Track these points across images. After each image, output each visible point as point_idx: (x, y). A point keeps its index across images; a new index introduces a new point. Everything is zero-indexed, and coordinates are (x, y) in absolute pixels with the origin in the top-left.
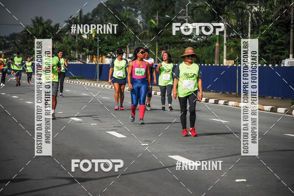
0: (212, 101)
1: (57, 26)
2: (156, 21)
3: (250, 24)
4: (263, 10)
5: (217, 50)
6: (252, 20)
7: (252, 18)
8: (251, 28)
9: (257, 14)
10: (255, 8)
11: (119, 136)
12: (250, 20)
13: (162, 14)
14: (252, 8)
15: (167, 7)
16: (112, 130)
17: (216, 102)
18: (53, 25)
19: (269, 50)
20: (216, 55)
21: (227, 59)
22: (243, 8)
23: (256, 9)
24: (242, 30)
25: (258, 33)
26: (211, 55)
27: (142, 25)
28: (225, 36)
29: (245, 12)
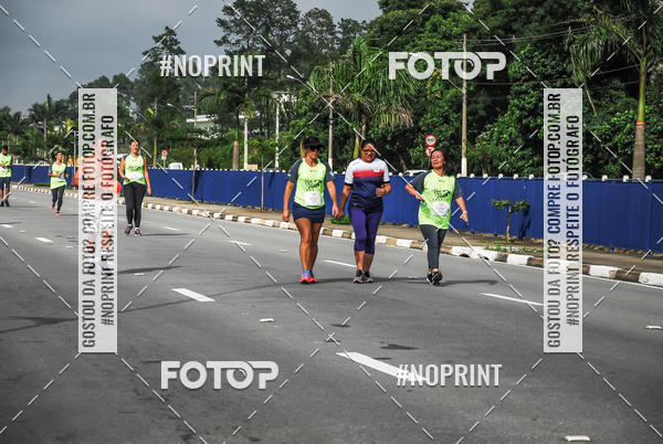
0: (229, 217)
1: (18, 115)
2: (154, 110)
3: (277, 118)
4: (294, 100)
5: (235, 151)
6: (281, 113)
7: (280, 109)
8: (280, 122)
9: (287, 105)
12: (278, 113)
13: (162, 102)
14: (280, 96)
15: (168, 92)
17: (235, 219)
18: (12, 113)
20: (235, 157)
21: (249, 163)
22: (268, 97)
23: (285, 98)
24: (268, 125)
25: (288, 130)
26: (228, 158)
27: (135, 117)
28: (246, 132)
29: (270, 101)
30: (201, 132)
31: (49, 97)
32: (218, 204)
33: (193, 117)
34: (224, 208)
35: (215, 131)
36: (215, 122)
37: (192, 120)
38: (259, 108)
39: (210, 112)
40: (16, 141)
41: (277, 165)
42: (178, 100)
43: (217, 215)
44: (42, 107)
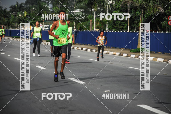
0: (89, 50)
1: (6, 9)
2: (58, 8)
3: (107, 10)
4: (114, 3)
5: (91, 24)
7: (109, 7)
9: (111, 5)
10: (110, 2)
11: (42, 68)
12: (107, 8)
16: (38, 65)
17: (91, 51)
18: (3, 9)
19: (118, 23)
20: (90, 26)
21: (96, 28)
26: (88, 26)
27: (51, 10)
28: (95, 16)
29: (104, 3)
30: (78, 16)
31: (17, 3)
32: (84, 45)
33: (74, 10)
34: (87, 46)
35: (83, 15)
36: (82, 12)
37: (73, 11)
38: (100, 6)
39: (80, 8)
40: (5, 20)
41: (107, 29)
42: (68, 3)
43: (84, 49)
44: (15, 6)
